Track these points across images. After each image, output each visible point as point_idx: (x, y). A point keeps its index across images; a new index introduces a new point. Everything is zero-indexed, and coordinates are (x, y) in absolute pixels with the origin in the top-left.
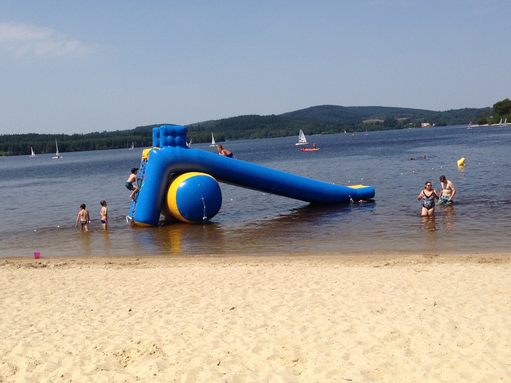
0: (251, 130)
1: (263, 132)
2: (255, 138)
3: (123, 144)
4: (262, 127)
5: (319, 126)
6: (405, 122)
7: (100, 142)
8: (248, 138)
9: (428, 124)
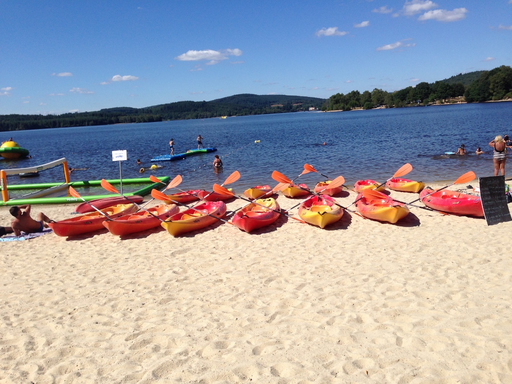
0: (186, 112)
1: (194, 114)
2: (189, 118)
3: (83, 123)
4: (195, 110)
5: (237, 109)
6: (298, 107)
7: (64, 121)
8: (184, 119)
9: (313, 108)
